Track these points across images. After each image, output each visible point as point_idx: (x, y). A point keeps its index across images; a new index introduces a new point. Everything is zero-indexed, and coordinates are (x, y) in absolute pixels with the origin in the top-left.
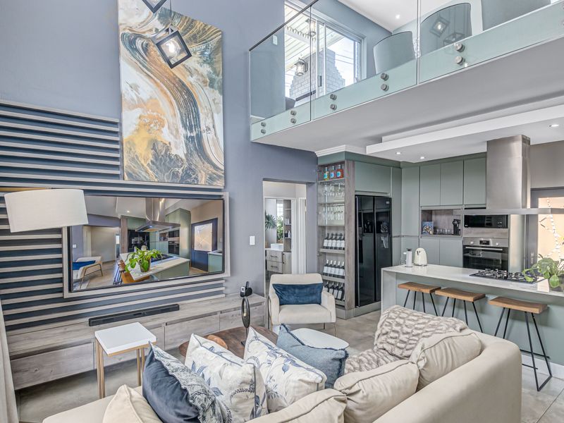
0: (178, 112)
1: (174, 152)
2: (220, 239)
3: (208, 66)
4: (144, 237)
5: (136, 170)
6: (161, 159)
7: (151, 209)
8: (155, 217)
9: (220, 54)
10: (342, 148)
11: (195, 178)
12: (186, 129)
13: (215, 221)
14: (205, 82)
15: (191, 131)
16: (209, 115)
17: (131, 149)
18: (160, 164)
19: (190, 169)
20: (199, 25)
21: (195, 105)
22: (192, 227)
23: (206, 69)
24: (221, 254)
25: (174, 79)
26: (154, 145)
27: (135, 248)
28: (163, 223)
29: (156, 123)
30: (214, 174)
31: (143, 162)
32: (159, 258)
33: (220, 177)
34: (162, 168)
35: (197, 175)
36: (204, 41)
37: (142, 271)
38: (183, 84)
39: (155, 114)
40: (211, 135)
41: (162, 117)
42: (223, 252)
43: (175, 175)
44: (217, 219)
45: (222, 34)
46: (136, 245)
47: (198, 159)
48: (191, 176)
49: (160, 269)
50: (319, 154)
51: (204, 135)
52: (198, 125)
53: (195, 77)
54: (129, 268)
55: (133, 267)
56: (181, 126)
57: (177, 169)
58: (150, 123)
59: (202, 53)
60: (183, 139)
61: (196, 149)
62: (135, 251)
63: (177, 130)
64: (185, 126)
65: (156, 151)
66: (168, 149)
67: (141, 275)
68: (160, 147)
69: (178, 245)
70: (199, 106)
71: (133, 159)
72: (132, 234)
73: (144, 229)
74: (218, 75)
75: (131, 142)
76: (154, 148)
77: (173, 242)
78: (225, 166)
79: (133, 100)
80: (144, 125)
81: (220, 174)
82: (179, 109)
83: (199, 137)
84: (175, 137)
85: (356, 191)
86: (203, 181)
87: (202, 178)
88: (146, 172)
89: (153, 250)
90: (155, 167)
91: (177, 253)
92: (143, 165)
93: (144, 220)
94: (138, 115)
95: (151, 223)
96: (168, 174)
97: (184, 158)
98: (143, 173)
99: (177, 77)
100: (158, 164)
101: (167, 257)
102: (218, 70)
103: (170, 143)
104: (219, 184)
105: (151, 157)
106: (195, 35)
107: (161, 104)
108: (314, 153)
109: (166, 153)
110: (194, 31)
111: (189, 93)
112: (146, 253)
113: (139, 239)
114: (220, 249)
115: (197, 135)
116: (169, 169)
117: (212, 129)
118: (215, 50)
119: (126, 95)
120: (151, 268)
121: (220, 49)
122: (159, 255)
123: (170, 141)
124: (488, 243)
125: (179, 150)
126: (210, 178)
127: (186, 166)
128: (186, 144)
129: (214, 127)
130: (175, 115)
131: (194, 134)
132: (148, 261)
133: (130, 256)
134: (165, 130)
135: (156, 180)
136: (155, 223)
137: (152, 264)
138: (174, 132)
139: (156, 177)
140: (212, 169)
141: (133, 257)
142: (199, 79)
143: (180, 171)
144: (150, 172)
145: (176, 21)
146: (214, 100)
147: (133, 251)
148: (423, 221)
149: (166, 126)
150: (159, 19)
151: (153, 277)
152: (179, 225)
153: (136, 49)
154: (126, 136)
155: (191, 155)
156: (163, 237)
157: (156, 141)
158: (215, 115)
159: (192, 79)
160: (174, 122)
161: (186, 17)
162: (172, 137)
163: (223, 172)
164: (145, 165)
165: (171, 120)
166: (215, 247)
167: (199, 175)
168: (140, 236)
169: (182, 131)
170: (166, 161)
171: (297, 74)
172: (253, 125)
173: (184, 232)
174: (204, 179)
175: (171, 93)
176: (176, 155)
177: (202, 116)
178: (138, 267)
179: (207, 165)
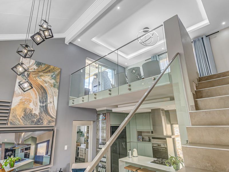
0: (38, 97)
1: (34, 112)
2: (50, 149)
3: (54, 80)
4: (12, 152)
5: (15, 121)
6: (27, 116)
7: (17, 138)
8: (19, 141)
9: (59, 76)
10: (105, 108)
11: (42, 122)
12: (41, 103)
13: (48, 141)
14: (51, 86)
15: (43, 103)
16: (52, 97)
17: (14, 112)
18: (27, 117)
19: (40, 119)
20: (52, 67)
21: (46, 94)
22: (37, 145)
23: (53, 81)
24: (50, 156)
25: (39, 85)
26: (25, 110)
27: (8, 157)
28: (22, 144)
29: (27, 102)
30: (51, 120)
31: (18, 117)
32: (19, 161)
33: (53, 121)
34: (27, 119)
35: (43, 121)
36: (53, 72)
37: (10, 167)
38: (42, 87)
39: (28, 98)
40: (52, 105)
41: (31, 99)
42: (51, 155)
43: (33, 122)
44: (49, 140)
45: (61, 70)
46: (8, 155)
47: (44, 114)
48: (40, 122)
49: (19, 166)
50: (98, 110)
51: (49, 105)
52: (46, 101)
53: (47, 84)
54: (4, 167)
55: (6, 166)
56: (39, 102)
57: (34, 119)
58: (25, 101)
59: (52, 76)
60: (39, 107)
61: (44, 111)
62: (8, 159)
63: (37, 104)
64: (40, 102)
65: (25, 112)
66: (31, 111)
67: (10, 169)
68: (28, 111)
69: (29, 154)
70: (48, 94)
71: (14, 116)
72: (7, 150)
73: (13, 148)
74: (57, 83)
75: (15, 109)
76: (25, 111)
77: (27, 153)
78: (56, 116)
79: (19, 93)
80: (22, 102)
81: (54, 120)
82: (39, 96)
83: (46, 106)
84: (35, 106)
85: (111, 125)
86: (45, 123)
87: (45, 122)
88: (19, 121)
89: (17, 157)
90: (24, 119)
91: (28, 158)
92: (18, 118)
93: (14, 143)
94: (20, 99)
95: (17, 144)
96: (29, 121)
97: (38, 114)
98: (18, 122)
99: (40, 84)
100: (25, 117)
101: (23, 160)
102: (57, 81)
103: (32, 109)
104: (53, 124)
105: (23, 115)
106: (50, 70)
107: (31, 94)
108: (95, 109)
109: (30, 113)
110: (50, 69)
111: (44, 90)
112: (13, 159)
113: (10, 153)
114: (49, 154)
115: (45, 105)
116: (30, 119)
117: (52, 103)
118: (58, 75)
119: (16, 91)
120: (15, 166)
121: (60, 74)
122: (19, 159)
123: (33, 108)
124: (160, 145)
125: (36, 111)
126: (49, 122)
127: (39, 117)
128: (40, 109)
129: (53, 102)
130: (37, 98)
131: (44, 105)
132: (14, 162)
133: (5, 161)
134: (31, 104)
135: (23, 124)
136: (19, 144)
137: (15, 164)
138: (35, 105)
139: (23, 123)
140: (50, 118)
141: (6, 161)
142: (49, 85)
143: (35, 120)
144: (21, 121)
145: (43, 66)
146: (54, 92)
147: (7, 158)
148: (138, 135)
149: (32, 102)
150: (36, 65)
151: (15, 170)
152: (30, 145)
153: (24, 75)
154: (13, 107)
155: (42, 113)
156: (22, 150)
157: (26, 108)
158: (55, 97)
159: (46, 85)
160: (36, 100)
161: (47, 65)
162: (34, 106)
163: (55, 119)
164: (19, 118)
165: (35, 100)
166: (47, 153)
167: (44, 121)
168: (11, 151)
169: (39, 104)
170: (29, 116)
171: (94, 78)
172: (70, 100)
173: (33, 147)
174: (46, 123)
175: (37, 90)
176: (34, 114)
177: (48, 98)
178: (8, 166)
179: (48, 116)
